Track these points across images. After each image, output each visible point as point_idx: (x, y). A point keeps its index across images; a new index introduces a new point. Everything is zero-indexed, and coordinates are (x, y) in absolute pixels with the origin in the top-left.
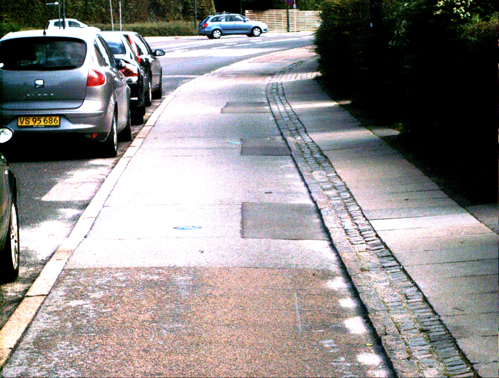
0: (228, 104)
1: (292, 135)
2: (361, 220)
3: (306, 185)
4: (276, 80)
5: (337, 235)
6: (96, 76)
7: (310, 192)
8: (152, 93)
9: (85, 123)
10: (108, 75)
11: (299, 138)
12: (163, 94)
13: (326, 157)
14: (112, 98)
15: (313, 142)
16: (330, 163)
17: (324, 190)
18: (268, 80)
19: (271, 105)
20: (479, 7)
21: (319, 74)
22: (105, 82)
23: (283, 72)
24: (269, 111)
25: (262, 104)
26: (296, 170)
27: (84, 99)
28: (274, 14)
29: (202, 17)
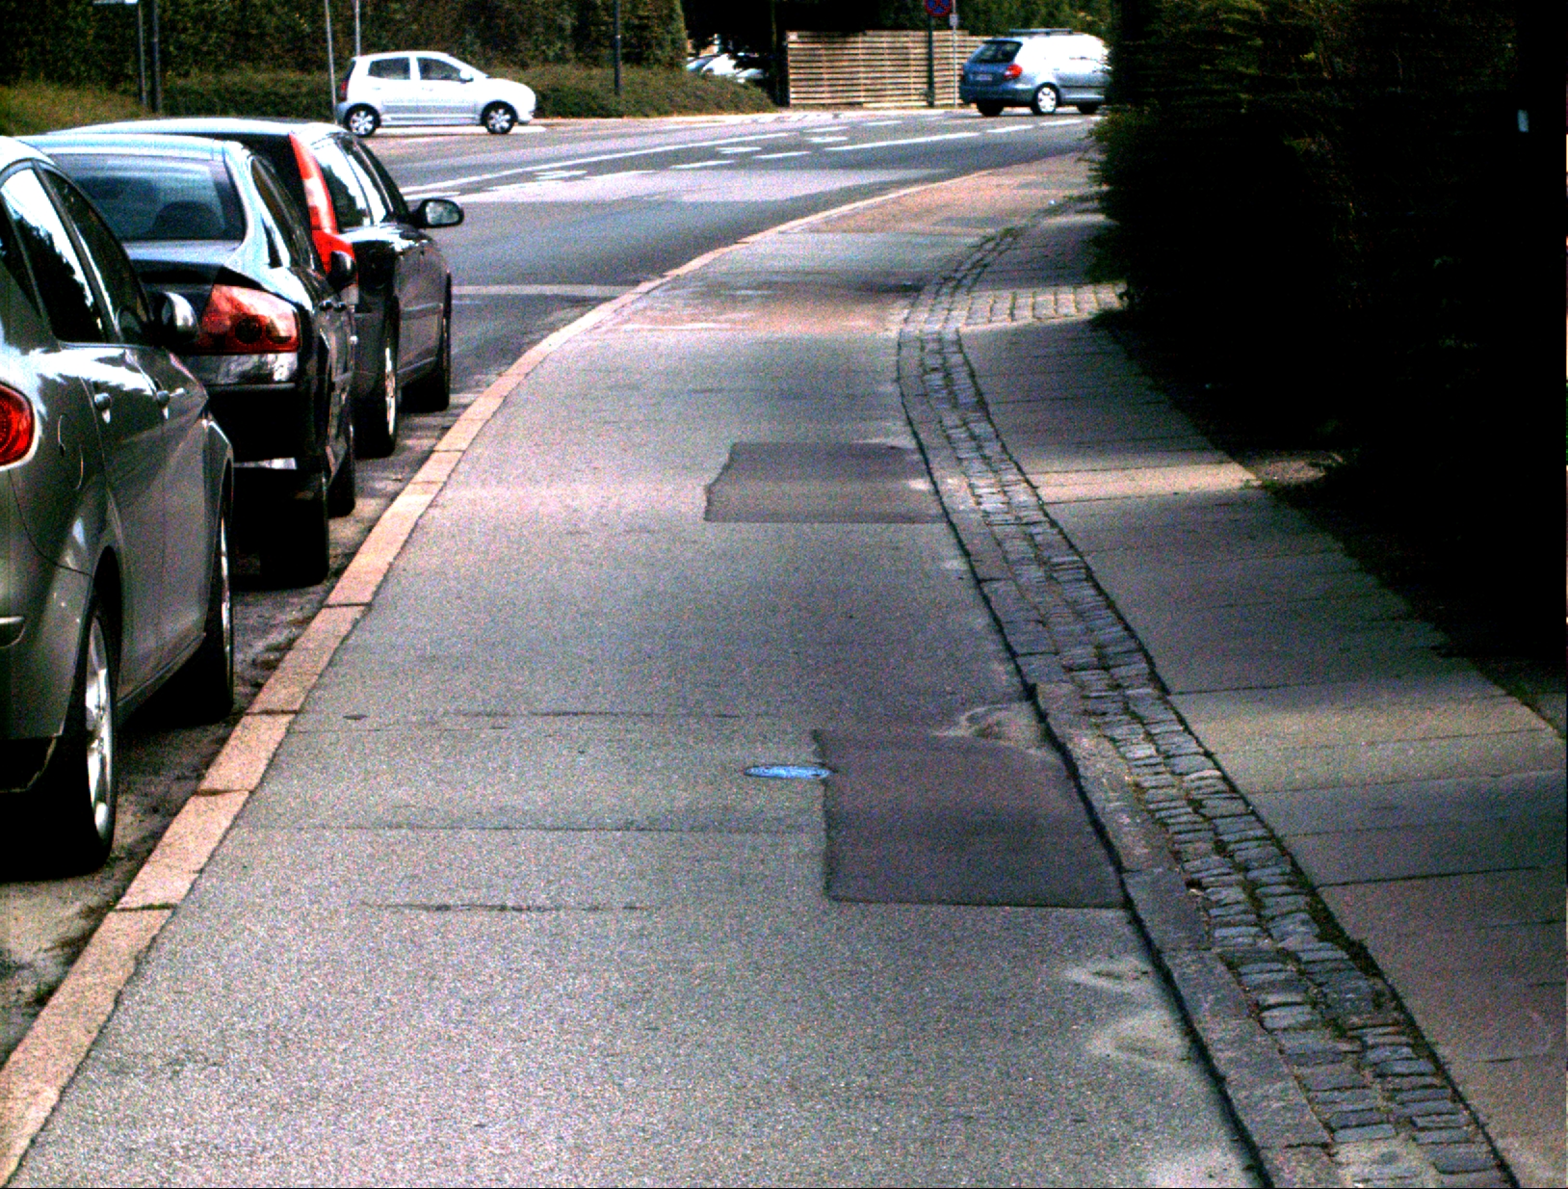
0: (735, 460)
4: (931, 320)
11: (1141, 746)
14: (78, 533)
15: (1232, 788)
16: (1419, 1040)
18: (899, 320)
22: (37, 442)
23: (951, 281)
28: (885, 45)
29: (641, 53)
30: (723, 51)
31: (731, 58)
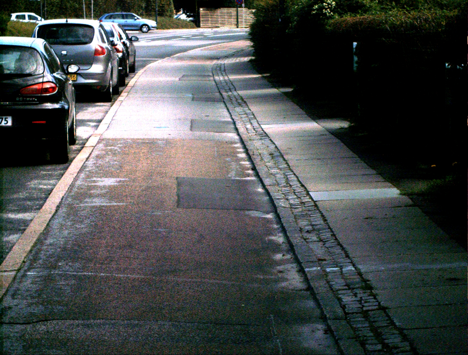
0: (183, 76)
1: (227, 92)
2: (256, 125)
3: (230, 113)
4: (220, 62)
5: (242, 130)
6: (100, 49)
7: (231, 116)
8: (129, 67)
9: (92, 79)
10: (107, 48)
11: (231, 93)
12: (136, 70)
13: (245, 102)
14: (110, 64)
15: (239, 95)
16: (247, 104)
17: (239, 115)
18: (215, 62)
19: (215, 76)
20: (339, 9)
22: (106, 53)
23: (227, 57)
24: (213, 80)
25: (209, 76)
26: (225, 108)
27: (92, 64)
28: (226, 12)
29: (162, 13)
30: (183, 13)
31: (185, 15)
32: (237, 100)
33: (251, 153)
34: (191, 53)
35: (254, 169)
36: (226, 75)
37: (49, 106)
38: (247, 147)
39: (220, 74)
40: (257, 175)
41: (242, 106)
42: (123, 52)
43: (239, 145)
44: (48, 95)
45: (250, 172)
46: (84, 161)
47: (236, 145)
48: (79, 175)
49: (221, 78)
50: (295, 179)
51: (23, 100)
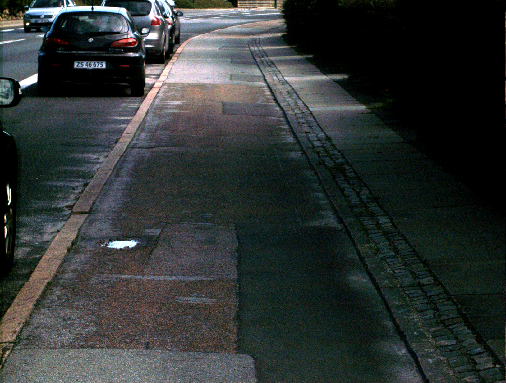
0: (223, 47)
1: (259, 57)
2: (280, 77)
3: (261, 71)
5: (269, 80)
6: (156, 20)
9: (150, 44)
10: (161, 20)
12: (180, 42)
13: (274, 64)
14: (164, 33)
17: (268, 72)
18: (251, 37)
19: (250, 47)
21: (286, 33)
22: (161, 24)
24: (249, 50)
26: (258, 68)
27: (149, 32)
32: (267, 63)
33: (274, 91)
34: (229, 29)
35: (275, 99)
36: (260, 46)
37: (131, 55)
38: (272, 88)
39: (255, 46)
40: (277, 102)
41: (271, 67)
42: (172, 24)
43: (266, 88)
44: (131, 47)
45: (272, 101)
46: (156, 94)
47: (264, 89)
48: (155, 100)
49: (256, 49)
50: (302, 102)
51: (114, 51)
